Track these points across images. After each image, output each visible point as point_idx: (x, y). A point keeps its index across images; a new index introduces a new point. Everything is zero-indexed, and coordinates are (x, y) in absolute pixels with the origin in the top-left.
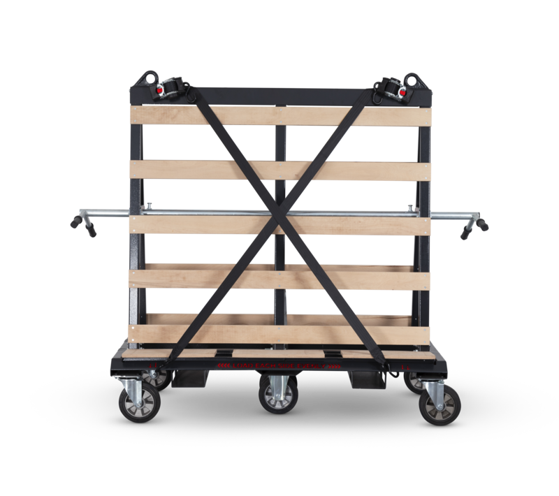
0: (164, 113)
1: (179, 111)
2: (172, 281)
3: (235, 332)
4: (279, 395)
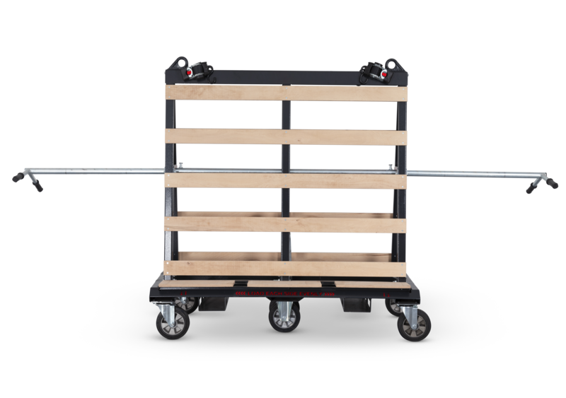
0: (192, 91)
1: (205, 89)
2: (199, 226)
3: (250, 266)
4: (285, 317)
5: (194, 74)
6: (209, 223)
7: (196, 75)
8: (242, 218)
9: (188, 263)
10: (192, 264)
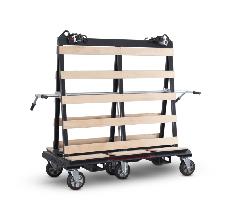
0: (74, 50)
1: (80, 49)
2: (82, 125)
3: (108, 145)
5: (76, 40)
6: (87, 123)
7: (77, 41)
8: (103, 119)
9: (78, 146)
10: (80, 147)
